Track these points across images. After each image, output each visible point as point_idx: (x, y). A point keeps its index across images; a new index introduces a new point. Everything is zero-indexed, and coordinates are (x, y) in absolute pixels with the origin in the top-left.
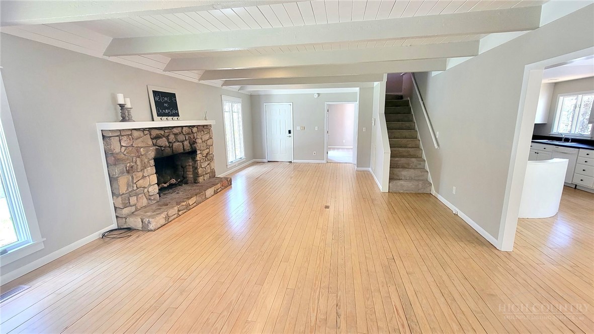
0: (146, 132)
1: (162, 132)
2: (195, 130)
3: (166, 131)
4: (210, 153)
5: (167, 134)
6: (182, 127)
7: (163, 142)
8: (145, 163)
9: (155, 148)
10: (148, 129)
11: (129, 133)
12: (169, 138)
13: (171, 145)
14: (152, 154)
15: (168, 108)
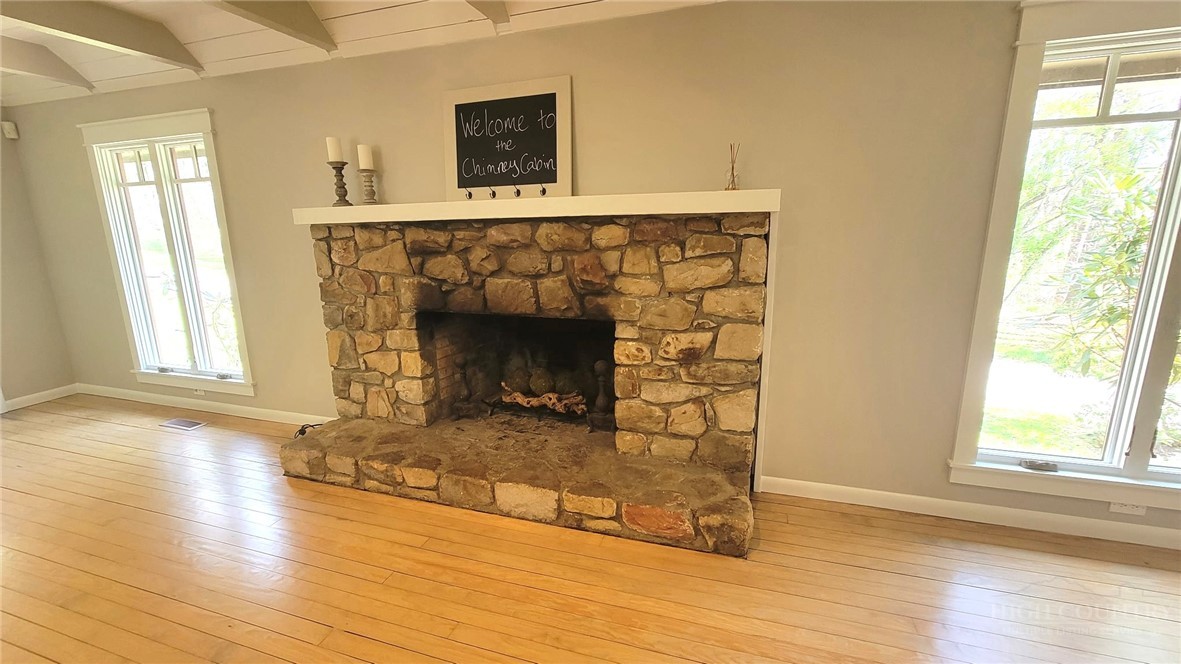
0: (393, 235)
1: (442, 238)
2: (603, 236)
3: (460, 234)
4: (718, 354)
5: (463, 244)
6: (535, 222)
7: (447, 268)
8: (385, 316)
9: (416, 280)
10: (397, 227)
11: (348, 233)
12: (470, 258)
13: (477, 281)
14: (407, 298)
15: (506, 156)
